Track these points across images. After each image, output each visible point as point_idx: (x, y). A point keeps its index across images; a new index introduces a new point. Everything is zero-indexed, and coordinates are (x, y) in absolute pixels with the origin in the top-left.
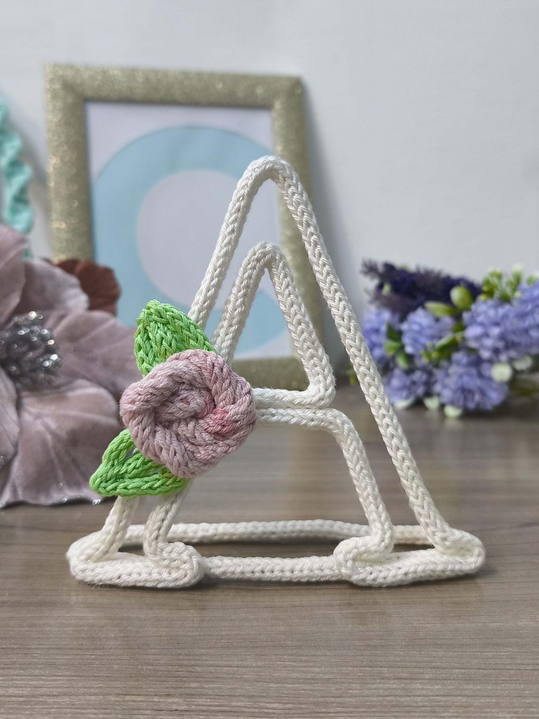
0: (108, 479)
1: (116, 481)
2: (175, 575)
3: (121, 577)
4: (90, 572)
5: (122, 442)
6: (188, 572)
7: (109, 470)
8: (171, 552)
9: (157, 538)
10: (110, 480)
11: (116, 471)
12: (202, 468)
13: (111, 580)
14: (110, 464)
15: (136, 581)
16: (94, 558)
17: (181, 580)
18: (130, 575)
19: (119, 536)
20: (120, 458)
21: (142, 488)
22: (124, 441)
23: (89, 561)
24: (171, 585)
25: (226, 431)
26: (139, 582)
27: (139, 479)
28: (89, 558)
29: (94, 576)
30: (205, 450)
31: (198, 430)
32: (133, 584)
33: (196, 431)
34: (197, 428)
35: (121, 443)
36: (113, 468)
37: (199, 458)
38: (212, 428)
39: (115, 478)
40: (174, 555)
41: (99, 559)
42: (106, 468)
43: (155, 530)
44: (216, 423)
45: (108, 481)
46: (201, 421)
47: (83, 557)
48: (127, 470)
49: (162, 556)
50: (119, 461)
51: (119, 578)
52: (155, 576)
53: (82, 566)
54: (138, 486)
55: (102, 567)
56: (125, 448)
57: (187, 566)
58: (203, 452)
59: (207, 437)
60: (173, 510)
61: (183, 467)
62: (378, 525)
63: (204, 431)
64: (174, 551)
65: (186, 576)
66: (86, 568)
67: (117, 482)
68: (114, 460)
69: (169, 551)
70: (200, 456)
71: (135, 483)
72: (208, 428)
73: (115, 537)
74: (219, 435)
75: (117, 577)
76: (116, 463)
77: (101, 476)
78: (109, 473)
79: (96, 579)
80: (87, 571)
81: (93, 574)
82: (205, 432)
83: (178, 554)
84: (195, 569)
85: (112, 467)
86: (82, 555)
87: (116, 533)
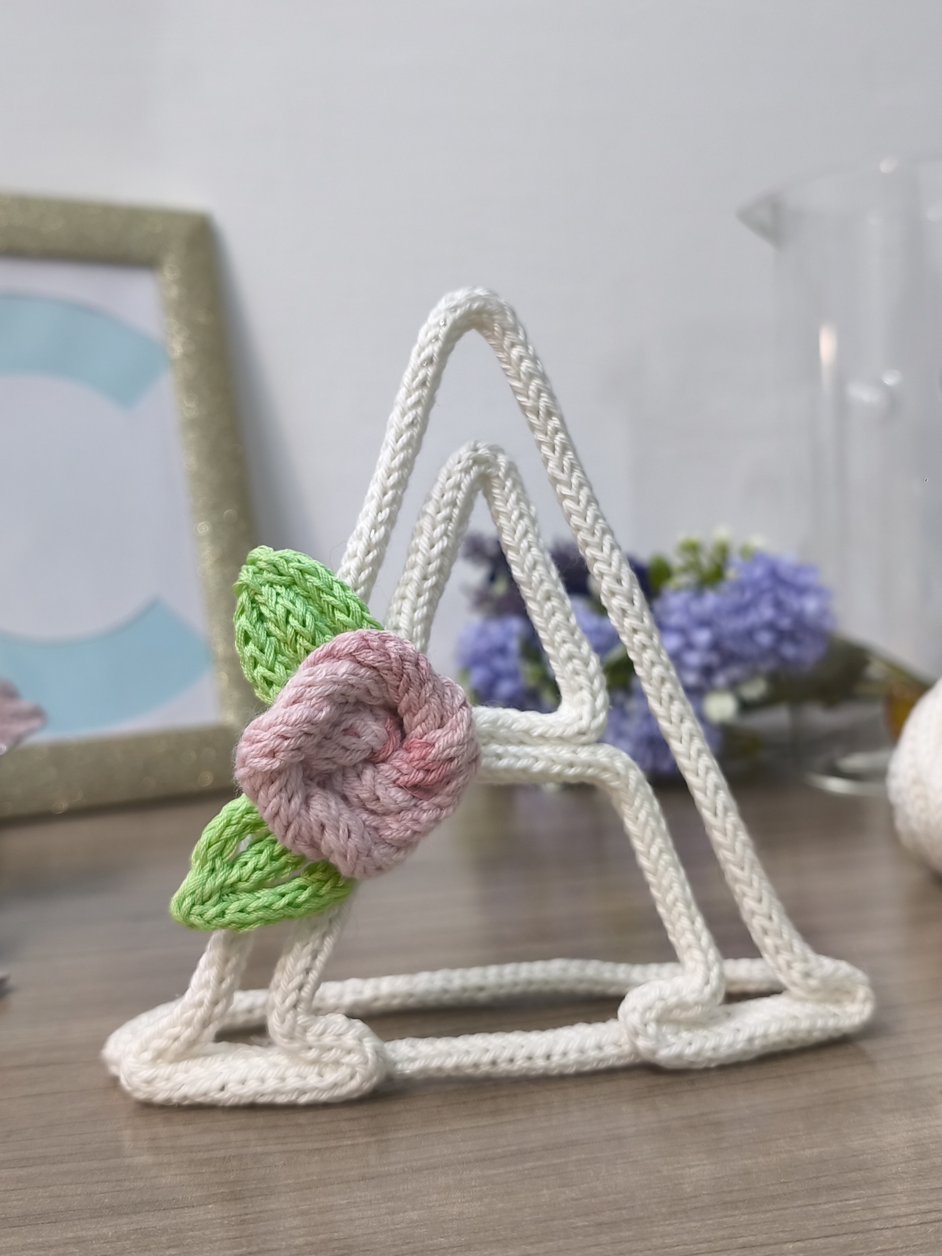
0: (205, 898)
1: (220, 899)
2: (331, 1077)
3: (226, 1089)
4: (164, 1083)
5: (228, 824)
6: (357, 1069)
7: (207, 879)
8: (322, 1033)
9: (295, 1006)
10: (210, 898)
11: (219, 881)
12: (394, 857)
13: (205, 1094)
14: (208, 868)
15: (256, 1093)
16: (170, 1055)
17: (342, 1085)
18: (243, 1082)
19: (219, 1009)
20: (225, 854)
21: (275, 907)
22: (233, 822)
23: (159, 1061)
24: (324, 1097)
25: (435, 780)
26: (263, 1095)
27: (267, 891)
28: (160, 1055)
29: (171, 1090)
30: (398, 821)
31: (380, 783)
32: (250, 1100)
33: (378, 786)
34: (379, 781)
35: (227, 826)
36: (214, 875)
37: (390, 837)
38: (406, 778)
39: (218, 895)
40: (328, 1039)
41: (180, 1057)
42: (201, 876)
43: (293, 990)
44: (414, 767)
45: (207, 901)
46: (384, 767)
47: (147, 1056)
48: (241, 875)
49: (305, 1041)
50: (224, 860)
51: (222, 1089)
52: (292, 1082)
53: (146, 1073)
54: (266, 904)
55: (187, 1072)
56: (235, 836)
57: (354, 1058)
58: (395, 826)
59: (400, 796)
60: (325, 949)
61: (364, 858)
62: (697, 954)
63: (391, 785)
64: (329, 1031)
65: (352, 1077)
66: (155, 1074)
67: (223, 901)
68: (214, 859)
69: (319, 1032)
70: (391, 834)
71: (261, 900)
72: (398, 779)
73: (212, 1012)
74: (419, 790)
75: (220, 1086)
76: (218, 863)
77: (193, 893)
78: (207, 886)
79: (176, 1096)
80: (158, 1080)
81: (170, 1085)
82: (395, 787)
83: (335, 1037)
84: (370, 1063)
85: (212, 874)
86: (145, 1050)
87: (215, 1003)
